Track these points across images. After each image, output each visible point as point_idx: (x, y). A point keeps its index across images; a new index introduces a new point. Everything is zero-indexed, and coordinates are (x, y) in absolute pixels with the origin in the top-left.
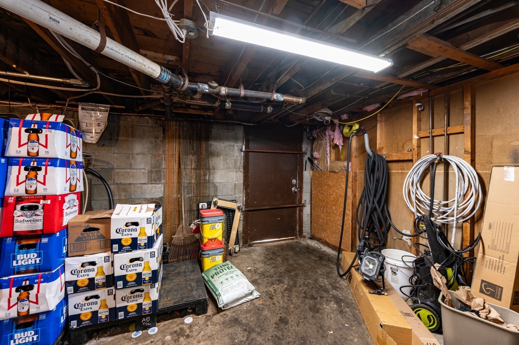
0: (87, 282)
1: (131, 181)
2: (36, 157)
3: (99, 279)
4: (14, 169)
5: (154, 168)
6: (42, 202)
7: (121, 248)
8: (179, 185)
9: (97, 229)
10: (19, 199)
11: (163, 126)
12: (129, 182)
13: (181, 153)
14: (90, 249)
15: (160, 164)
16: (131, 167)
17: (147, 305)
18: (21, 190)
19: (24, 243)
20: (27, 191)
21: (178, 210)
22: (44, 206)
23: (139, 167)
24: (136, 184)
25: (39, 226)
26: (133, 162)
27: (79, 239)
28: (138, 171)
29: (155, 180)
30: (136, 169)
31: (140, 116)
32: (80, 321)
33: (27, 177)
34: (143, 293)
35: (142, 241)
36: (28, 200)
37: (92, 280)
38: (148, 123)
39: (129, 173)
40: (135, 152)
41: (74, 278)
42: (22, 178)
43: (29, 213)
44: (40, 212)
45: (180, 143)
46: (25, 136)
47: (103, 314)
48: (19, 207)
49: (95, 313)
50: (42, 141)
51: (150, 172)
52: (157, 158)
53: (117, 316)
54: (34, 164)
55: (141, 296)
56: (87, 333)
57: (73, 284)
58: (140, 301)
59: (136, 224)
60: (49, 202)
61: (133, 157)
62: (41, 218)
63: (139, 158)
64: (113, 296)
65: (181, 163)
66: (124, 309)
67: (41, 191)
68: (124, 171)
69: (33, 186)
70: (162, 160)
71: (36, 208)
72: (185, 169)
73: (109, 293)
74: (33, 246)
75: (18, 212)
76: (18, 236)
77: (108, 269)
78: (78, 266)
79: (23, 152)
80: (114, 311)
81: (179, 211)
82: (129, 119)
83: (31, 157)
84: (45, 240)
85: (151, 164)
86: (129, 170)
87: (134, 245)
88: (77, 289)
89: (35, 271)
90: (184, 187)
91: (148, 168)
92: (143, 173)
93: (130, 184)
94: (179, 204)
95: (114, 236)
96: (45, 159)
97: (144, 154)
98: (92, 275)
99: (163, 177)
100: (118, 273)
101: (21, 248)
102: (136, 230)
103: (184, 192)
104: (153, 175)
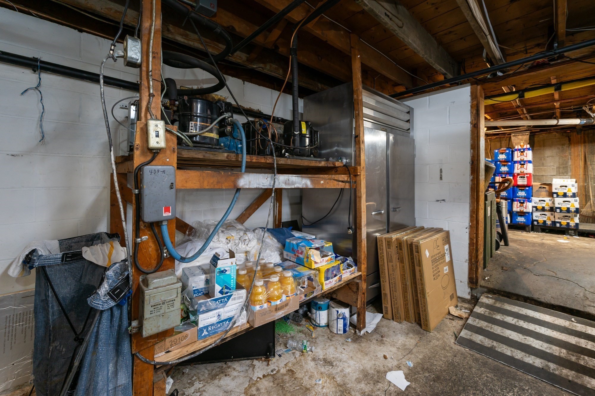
0: (541, 208)
1: (544, 174)
2: (523, 161)
3: (547, 208)
4: (516, 165)
5: (562, 165)
6: (526, 175)
7: (558, 196)
8: (585, 177)
9: (545, 188)
10: (518, 174)
11: (568, 137)
12: (542, 174)
13: (587, 154)
14: (542, 195)
15: (567, 163)
16: (543, 165)
17: (572, 224)
18: (519, 172)
19: (520, 188)
20: (521, 172)
21: (584, 194)
22: (527, 177)
23: (549, 165)
24: (547, 175)
25: (525, 183)
26: (544, 162)
27: (537, 191)
28: (549, 167)
29: (563, 173)
30: (547, 166)
31: (549, 133)
32: (538, 223)
33: (521, 167)
34: (570, 218)
35: (570, 194)
36: (521, 175)
37: (543, 208)
38: (556, 136)
39: (541, 169)
40: (546, 156)
41: (536, 205)
42: (519, 167)
43: (522, 179)
44: (526, 178)
45: (585, 146)
46: (519, 154)
47: (549, 223)
48: (519, 177)
49: (545, 222)
50: (525, 155)
51: (559, 168)
52: (564, 158)
53: (555, 225)
54: (522, 163)
55: (569, 219)
56: (541, 229)
57: (536, 207)
58: (568, 221)
59: (566, 186)
60: (528, 175)
61: (544, 159)
62: (526, 180)
63: (549, 160)
64: (553, 216)
65: (587, 160)
66: (560, 223)
67: (526, 172)
68: (538, 167)
69: (523, 170)
70: (569, 159)
71: (524, 177)
72: (591, 164)
73: (552, 215)
74: (524, 190)
75: (518, 178)
76: (519, 186)
77: (551, 204)
78: (538, 201)
79: (519, 159)
80: (554, 223)
81: (586, 195)
82: (541, 136)
83: (521, 161)
84: (527, 188)
85: (559, 162)
86: (542, 167)
87: (565, 195)
88: (537, 210)
89: (524, 198)
90: (591, 178)
91: (557, 165)
92: (553, 169)
93: (543, 176)
94: (585, 190)
95: (554, 191)
96: (526, 161)
97: (553, 157)
98: (544, 205)
99: (569, 171)
100: (557, 205)
101: (519, 190)
102: (566, 189)
103: (591, 181)
104: (561, 170)
